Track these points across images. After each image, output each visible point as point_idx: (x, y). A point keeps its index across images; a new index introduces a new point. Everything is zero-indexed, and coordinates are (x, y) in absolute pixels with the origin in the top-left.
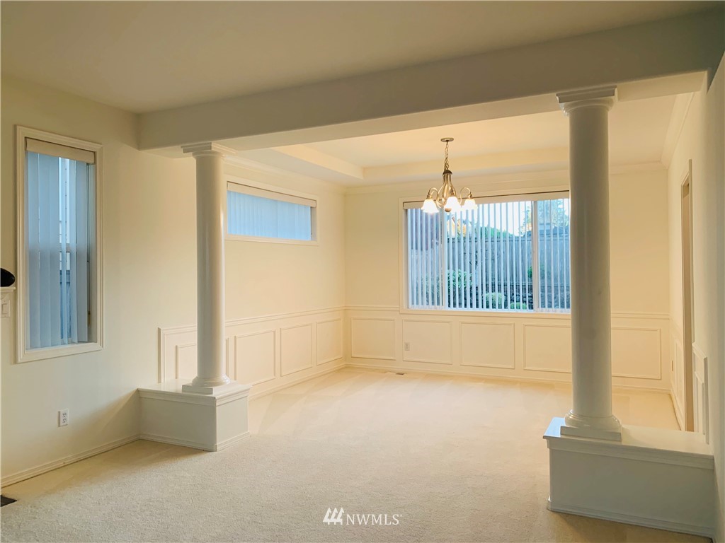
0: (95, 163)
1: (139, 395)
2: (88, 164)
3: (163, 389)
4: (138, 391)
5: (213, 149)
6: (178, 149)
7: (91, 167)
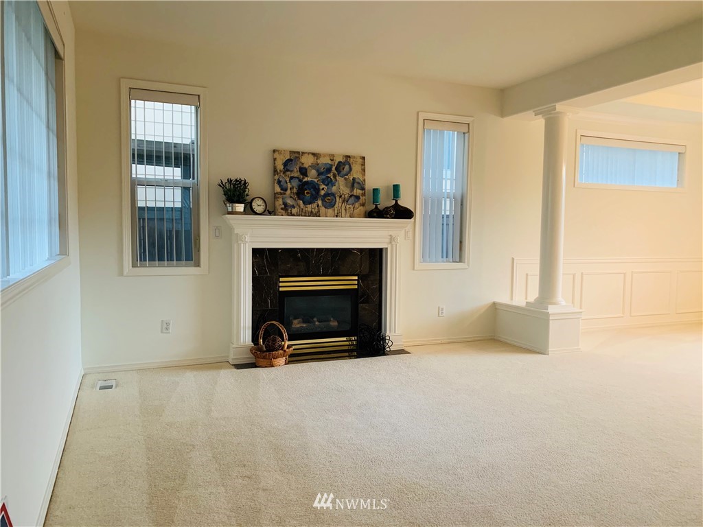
0: (469, 132)
1: (495, 307)
2: (464, 133)
3: (514, 304)
4: (494, 304)
5: (557, 110)
6: (530, 113)
7: (467, 135)
